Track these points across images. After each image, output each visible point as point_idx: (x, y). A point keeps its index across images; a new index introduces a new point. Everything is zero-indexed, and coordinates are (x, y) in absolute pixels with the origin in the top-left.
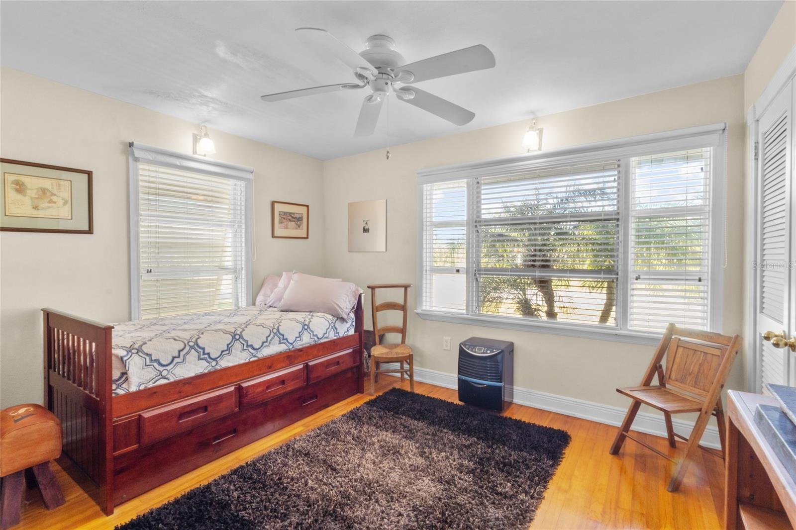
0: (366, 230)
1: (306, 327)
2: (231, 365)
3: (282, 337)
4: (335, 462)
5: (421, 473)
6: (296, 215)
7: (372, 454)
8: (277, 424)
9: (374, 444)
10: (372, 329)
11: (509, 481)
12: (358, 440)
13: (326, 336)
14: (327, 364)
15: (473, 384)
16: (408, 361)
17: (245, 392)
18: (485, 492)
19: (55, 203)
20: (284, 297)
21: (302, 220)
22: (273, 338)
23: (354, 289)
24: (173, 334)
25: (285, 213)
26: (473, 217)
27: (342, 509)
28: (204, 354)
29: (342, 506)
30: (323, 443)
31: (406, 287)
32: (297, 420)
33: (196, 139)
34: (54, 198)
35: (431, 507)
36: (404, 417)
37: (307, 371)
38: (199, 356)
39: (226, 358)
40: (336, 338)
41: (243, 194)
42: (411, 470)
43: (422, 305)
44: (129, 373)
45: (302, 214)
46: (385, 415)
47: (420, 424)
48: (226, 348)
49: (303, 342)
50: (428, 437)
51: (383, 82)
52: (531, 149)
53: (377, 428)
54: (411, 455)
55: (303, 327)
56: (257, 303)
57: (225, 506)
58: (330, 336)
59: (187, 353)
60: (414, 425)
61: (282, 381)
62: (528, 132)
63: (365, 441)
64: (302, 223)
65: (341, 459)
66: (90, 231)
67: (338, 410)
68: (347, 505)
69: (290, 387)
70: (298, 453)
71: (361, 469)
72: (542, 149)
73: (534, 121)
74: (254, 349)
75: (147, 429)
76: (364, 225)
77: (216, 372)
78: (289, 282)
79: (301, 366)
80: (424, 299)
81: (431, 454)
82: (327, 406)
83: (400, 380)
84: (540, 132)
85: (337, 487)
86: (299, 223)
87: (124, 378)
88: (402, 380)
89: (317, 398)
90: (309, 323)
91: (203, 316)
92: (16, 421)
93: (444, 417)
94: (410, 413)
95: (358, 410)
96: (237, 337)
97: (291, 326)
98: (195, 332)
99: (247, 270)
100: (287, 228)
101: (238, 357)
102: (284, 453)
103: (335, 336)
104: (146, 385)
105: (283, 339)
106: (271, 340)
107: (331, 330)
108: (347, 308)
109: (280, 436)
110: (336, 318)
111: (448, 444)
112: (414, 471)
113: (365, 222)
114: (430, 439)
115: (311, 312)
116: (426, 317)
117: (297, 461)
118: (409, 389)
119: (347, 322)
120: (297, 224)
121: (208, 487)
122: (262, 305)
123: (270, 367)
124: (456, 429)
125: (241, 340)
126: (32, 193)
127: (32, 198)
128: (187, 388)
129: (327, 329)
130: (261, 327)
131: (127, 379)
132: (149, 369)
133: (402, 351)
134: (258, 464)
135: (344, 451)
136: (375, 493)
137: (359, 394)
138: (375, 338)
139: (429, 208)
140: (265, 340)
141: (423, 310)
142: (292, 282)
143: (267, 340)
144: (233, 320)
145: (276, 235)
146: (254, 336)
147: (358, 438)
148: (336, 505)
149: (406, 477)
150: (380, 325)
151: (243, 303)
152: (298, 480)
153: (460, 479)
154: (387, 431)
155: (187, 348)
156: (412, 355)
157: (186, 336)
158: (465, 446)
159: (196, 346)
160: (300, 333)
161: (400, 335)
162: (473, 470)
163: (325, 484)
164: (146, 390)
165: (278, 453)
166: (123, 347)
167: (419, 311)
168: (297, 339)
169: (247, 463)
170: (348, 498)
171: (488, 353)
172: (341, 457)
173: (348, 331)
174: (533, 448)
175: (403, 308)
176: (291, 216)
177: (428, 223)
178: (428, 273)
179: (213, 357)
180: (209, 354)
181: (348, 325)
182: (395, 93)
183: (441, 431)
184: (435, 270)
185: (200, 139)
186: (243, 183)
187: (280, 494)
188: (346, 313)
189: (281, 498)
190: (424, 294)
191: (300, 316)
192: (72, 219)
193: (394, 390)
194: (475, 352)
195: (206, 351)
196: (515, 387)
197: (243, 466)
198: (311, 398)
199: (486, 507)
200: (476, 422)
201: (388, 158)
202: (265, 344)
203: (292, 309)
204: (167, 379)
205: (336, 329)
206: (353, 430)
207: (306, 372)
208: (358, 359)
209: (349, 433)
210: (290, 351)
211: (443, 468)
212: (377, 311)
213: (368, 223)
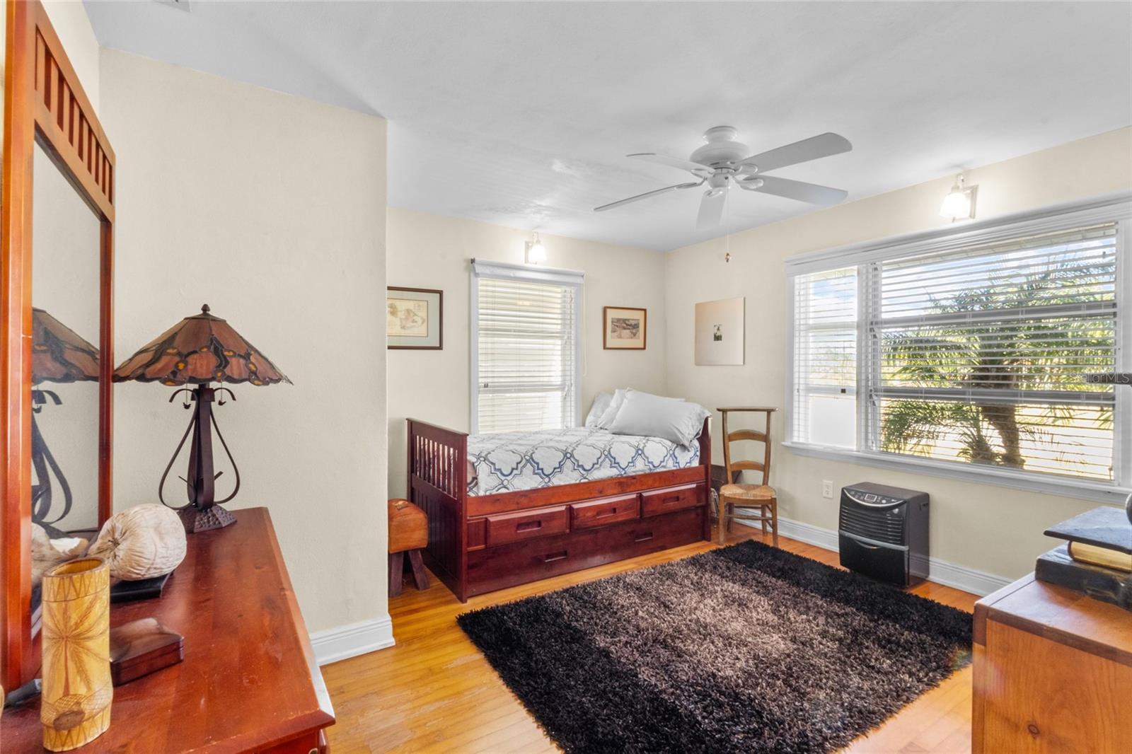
0: (718, 338)
1: (640, 452)
2: (562, 483)
3: (613, 460)
4: (669, 601)
5: (770, 629)
6: (631, 321)
7: (712, 601)
8: (608, 558)
9: (716, 592)
10: (723, 464)
11: (890, 658)
12: (698, 586)
13: (663, 464)
14: (665, 498)
15: (860, 543)
16: (770, 506)
17: (575, 514)
18: (851, 662)
19: (416, 322)
20: (617, 417)
21: (638, 327)
22: (604, 460)
23: (699, 412)
24: (511, 447)
25: (619, 320)
26: (867, 317)
27: (673, 641)
28: (538, 469)
29: (673, 638)
30: (657, 582)
31: (769, 411)
32: (630, 557)
33: (528, 246)
34: (416, 318)
35: (776, 659)
36: (759, 572)
37: (641, 503)
38: (534, 471)
39: (558, 475)
40: (675, 468)
41: (573, 301)
42: (758, 624)
43: (792, 437)
44: (479, 477)
45: (638, 320)
46: (734, 567)
47: (780, 582)
48: (558, 466)
49: (637, 469)
50: (786, 596)
51: (722, 177)
52: (957, 218)
53: (723, 577)
54: (762, 609)
55: (637, 452)
56: (587, 424)
57: (559, 615)
58: (668, 466)
59: (524, 466)
60: (770, 582)
61: (613, 509)
62: (950, 194)
63: (705, 588)
64: (638, 331)
65: (675, 600)
66: (440, 348)
67: (678, 554)
68: (679, 638)
69: (622, 517)
70: (628, 587)
71: (698, 612)
72: (976, 217)
73: (962, 178)
74: (585, 470)
75: (493, 532)
76: (716, 331)
77: (548, 488)
78: (622, 400)
79: (634, 496)
80: (796, 427)
81: (787, 614)
82: (663, 548)
83: (762, 533)
84: (972, 192)
85: (669, 622)
86: (634, 331)
87: (474, 483)
88: (764, 533)
89: (652, 536)
90: (643, 448)
91: (534, 433)
92: (399, 510)
93: (814, 580)
94: (768, 569)
95: (701, 557)
96: (568, 455)
97: (623, 449)
98: (530, 447)
99: (576, 387)
100: (620, 337)
101: (568, 477)
102: (614, 583)
103: (674, 466)
104: (491, 491)
105: (615, 463)
106: (602, 462)
107: (669, 458)
108: (689, 434)
109: (611, 569)
110: (675, 445)
111: (814, 608)
112: (763, 625)
113: (717, 328)
114: (789, 600)
115: (646, 436)
116: (800, 452)
117: (628, 592)
118: (771, 545)
119: (689, 451)
120: (632, 333)
121: (543, 598)
122: (593, 427)
123: (601, 492)
124: (827, 594)
125: (572, 459)
126: (401, 315)
127: (401, 319)
128: (524, 501)
129: (665, 457)
130: (591, 447)
131: (477, 484)
132: (494, 477)
133: (762, 494)
134: (588, 589)
135: (679, 593)
136: (710, 635)
137: (704, 542)
138: (727, 474)
139: (803, 307)
140: (596, 462)
141: (792, 443)
142: (625, 400)
143: (598, 461)
144: (564, 439)
145: (608, 346)
146: (586, 456)
147: (697, 583)
148: (667, 635)
149: (749, 629)
150: (733, 459)
151: (572, 425)
152: (628, 609)
153: (820, 643)
154: (735, 583)
155: (524, 461)
156: (775, 499)
157: (522, 450)
158: (837, 614)
159: (531, 460)
160: (633, 458)
161: (761, 474)
162: (841, 638)
163: (656, 617)
164: (491, 496)
165: (608, 582)
166: (473, 455)
167: (787, 443)
168: (630, 464)
169: (577, 586)
170: (680, 632)
171: (882, 504)
172: (676, 597)
173: (690, 462)
174: (940, 633)
175: (765, 438)
176: (625, 323)
177: (802, 326)
178: (802, 393)
179: (546, 473)
180: (542, 469)
181: (691, 454)
182: (739, 185)
183: (807, 594)
184: (810, 389)
185: (532, 246)
186: (573, 290)
187: (610, 617)
188: (688, 439)
189: (611, 619)
190: (796, 422)
191: (634, 440)
192: (427, 336)
193: (751, 542)
194: (864, 501)
195: (540, 467)
196: (931, 558)
197: (574, 587)
198: (645, 535)
199: (849, 675)
200: (861, 592)
201: (727, 261)
202: (596, 466)
203: (626, 431)
204: (507, 489)
205: (676, 458)
206: (692, 575)
207: (639, 503)
208: (704, 499)
209: (687, 577)
210: (622, 477)
211: (800, 629)
212: (730, 440)
213: (721, 328)
